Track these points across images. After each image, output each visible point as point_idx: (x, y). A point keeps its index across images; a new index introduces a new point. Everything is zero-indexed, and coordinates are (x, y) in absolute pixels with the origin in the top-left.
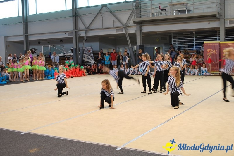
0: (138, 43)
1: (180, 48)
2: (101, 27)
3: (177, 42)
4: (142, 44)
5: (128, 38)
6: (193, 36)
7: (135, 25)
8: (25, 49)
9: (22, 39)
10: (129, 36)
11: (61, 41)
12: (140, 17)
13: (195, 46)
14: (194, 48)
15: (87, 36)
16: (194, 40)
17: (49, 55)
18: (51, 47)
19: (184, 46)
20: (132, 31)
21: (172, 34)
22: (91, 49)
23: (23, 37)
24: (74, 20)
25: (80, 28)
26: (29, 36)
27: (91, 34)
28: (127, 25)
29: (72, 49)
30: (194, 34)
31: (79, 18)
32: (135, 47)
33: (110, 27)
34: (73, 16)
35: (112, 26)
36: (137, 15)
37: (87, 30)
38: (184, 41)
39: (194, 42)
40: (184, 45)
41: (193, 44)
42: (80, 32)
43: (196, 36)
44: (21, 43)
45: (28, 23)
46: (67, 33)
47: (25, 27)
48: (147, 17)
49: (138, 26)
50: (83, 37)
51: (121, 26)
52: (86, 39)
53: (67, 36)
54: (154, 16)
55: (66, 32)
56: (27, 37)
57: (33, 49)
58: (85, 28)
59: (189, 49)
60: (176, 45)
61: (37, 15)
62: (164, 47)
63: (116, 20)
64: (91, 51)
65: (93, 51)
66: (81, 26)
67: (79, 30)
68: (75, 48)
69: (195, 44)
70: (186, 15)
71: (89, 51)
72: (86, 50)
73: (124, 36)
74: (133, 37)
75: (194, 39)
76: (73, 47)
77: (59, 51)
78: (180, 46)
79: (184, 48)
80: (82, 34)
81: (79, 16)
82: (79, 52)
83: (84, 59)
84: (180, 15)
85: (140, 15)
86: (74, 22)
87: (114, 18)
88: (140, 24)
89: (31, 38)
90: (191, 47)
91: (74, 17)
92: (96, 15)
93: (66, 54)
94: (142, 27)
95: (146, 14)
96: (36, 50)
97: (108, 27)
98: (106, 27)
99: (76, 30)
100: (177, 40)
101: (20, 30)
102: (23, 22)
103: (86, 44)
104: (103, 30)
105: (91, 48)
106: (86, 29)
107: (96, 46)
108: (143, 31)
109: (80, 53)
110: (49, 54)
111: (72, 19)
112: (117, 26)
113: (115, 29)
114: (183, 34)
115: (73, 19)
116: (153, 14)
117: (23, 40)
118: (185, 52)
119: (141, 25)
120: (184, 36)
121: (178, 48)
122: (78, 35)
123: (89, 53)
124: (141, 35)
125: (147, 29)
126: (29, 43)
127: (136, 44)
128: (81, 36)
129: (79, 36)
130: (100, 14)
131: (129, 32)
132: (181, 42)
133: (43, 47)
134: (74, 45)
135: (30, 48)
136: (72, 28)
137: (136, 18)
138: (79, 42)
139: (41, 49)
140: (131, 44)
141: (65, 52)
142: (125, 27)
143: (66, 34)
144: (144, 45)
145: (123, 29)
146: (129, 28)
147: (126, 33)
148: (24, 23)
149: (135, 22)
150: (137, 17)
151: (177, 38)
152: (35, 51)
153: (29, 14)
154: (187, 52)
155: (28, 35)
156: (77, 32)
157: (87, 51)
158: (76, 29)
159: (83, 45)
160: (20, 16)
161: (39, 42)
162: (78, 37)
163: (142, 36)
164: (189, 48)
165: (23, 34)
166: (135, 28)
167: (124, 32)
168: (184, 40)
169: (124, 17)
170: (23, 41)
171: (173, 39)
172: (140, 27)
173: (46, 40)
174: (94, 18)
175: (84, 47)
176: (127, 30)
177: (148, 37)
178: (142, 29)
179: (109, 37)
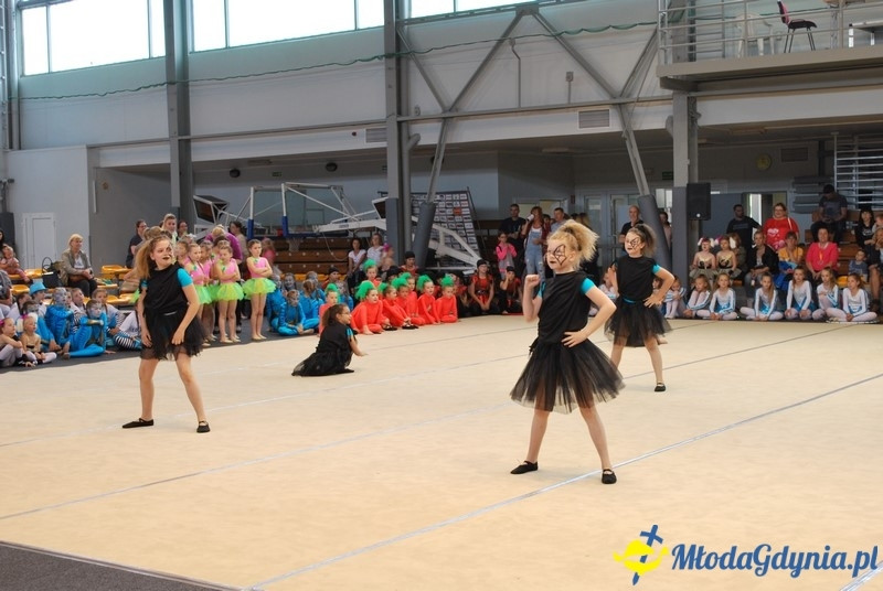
0: (681, 178)
2: (513, 105)
4: (696, 181)
5: (634, 154)
7: (669, 92)
8: (176, 202)
9: (163, 156)
10: (638, 146)
11: (332, 165)
12: (692, 58)
15: (448, 145)
17: (279, 229)
18: (288, 192)
20: (652, 120)
22: (465, 204)
23: (167, 147)
24: (394, 72)
25: (417, 108)
26: (193, 144)
27: (469, 133)
28: (628, 96)
29: (384, 202)
31: (412, 64)
32: (666, 198)
33: (553, 102)
34: (388, 56)
35: (563, 101)
36: (675, 49)
37: (449, 116)
42: (416, 128)
44: (160, 172)
45: (190, 89)
46: (362, 131)
47: (175, 105)
48: (724, 56)
49: (683, 100)
50: (431, 148)
51: (604, 97)
52: (445, 160)
53: (361, 143)
54: (756, 52)
55: (354, 125)
56: (184, 147)
57: (210, 203)
58: (440, 110)
60: (851, 184)
61: (228, 53)
62: (792, 196)
63: (579, 73)
64: (466, 211)
65: (474, 211)
66: (422, 98)
67: (413, 116)
68: (397, 197)
71: (457, 212)
72: (442, 205)
73: (614, 143)
74: (657, 147)
76: (383, 193)
77: (322, 209)
78: (870, 191)
80: (428, 135)
81: (412, 54)
82: (413, 214)
83: (432, 245)
84: (876, 49)
85: (692, 48)
86: (394, 83)
87: (568, 64)
88: (691, 88)
89: (201, 154)
91: (393, 62)
93: (352, 225)
94: (698, 104)
95: (718, 45)
96: (221, 205)
97: (542, 104)
98: (535, 104)
99: (400, 119)
100: (854, 161)
101: (154, 119)
102: (170, 83)
103: (445, 181)
104: (520, 117)
105: (464, 196)
106: (444, 111)
107: (486, 189)
108: (701, 122)
109: (415, 219)
110: (280, 223)
111: (383, 67)
112: (584, 100)
113: (576, 114)
115: (388, 69)
116: (751, 45)
117: (167, 160)
119: (693, 94)
121: (861, 199)
122: (409, 138)
123: (458, 219)
124: (696, 141)
125: (721, 112)
126: (191, 173)
127: (667, 178)
128: (422, 143)
129: (411, 142)
130: (507, 48)
131: (637, 127)
133: (255, 191)
134: (390, 183)
135: (195, 197)
136: (385, 110)
137: (670, 61)
138: (411, 171)
139: (245, 201)
141: (349, 217)
142: (620, 106)
143: (354, 134)
144: (708, 188)
145: (612, 111)
146: (638, 109)
147: (627, 131)
148: (175, 88)
149: (667, 82)
150: (677, 59)
151: (856, 151)
152: (220, 212)
153: (197, 49)
155: (188, 141)
156: (404, 124)
157: (449, 212)
158: (399, 113)
159: (431, 185)
160: (156, 55)
161: (235, 171)
162: (407, 147)
163: (699, 145)
165: (166, 135)
166: (667, 110)
167: (614, 126)
169: (617, 61)
170: (169, 164)
171: (839, 155)
172: (692, 103)
173: (267, 161)
174: (479, 64)
175: (437, 193)
176: (631, 115)
177: (720, 148)
178: (698, 111)
179: (544, 150)
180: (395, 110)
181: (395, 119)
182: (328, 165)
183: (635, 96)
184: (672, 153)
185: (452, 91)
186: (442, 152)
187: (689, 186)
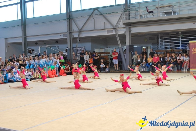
1: (167, 47)
2: (93, 29)
3: (164, 42)
4: (131, 44)
5: (118, 39)
6: (179, 36)
7: (125, 26)
8: (24, 50)
9: (21, 40)
10: (119, 37)
11: (57, 42)
12: (129, 19)
13: (181, 45)
14: (180, 47)
15: (80, 37)
16: (180, 40)
18: (47, 47)
19: (171, 46)
20: (122, 32)
21: (159, 34)
23: (22, 38)
24: (69, 22)
25: (73, 30)
26: (27, 38)
27: (84, 35)
28: (117, 27)
29: (67, 49)
30: (180, 34)
31: (72, 20)
32: (125, 47)
33: (101, 28)
34: (67, 19)
35: (103, 28)
36: (126, 17)
37: (80, 32)
38: (171, 41)
39: (180, 41)
40: (171, 44)
41: (179, 44)
42: (73, 34)
43: (182, 36)
44: (20, 44)
45: (26, 26)
46: (62, 35)
47: (23, 30)
48: (136, 19)
49: (128, 28)
50: (76, 38)
51: (112, 27)
52: (79, 40)
53: (62, 37)
54: (142, 18)
55: (60, 33)
56: (25, 38)
57: (31, 50)
58: (78, 30)
59: (175, 49)
60: (163, 44)
61: (34, 19)
62: (152, 47)
63: (107, 22)
66: (74, 28)
68: (70, 48)
69: (181, 44)
70: (172, 16)
72: (79, 50)
73: (114, 36)
74: (122, 37)
75: (180, 38)
78: (167, 46)
79: (171, 47)
80: (76, 36)
81: (72, 18)
82: (73, 52)
84: (166, 17)
85: (129, 17)
86: (69, 25)
87: (104, 20)
88: (129, 25)
89: (28, 40)
90: (177, 46)
91: (68, 20)
92: (88, 18)
94: (131, 28)
95: (135, 16)
96: (33, 50)
97: (99, 28)
99: (70, 32)
100: (163, 40)
101: (19, 32)
102: (22, 25)
103: (79, 45)
104: (95, 31)
105: (84, 48)
106: (79, 30)
107: (88, 46)
108: (132, 32)
112: (108, 28)
113: (106, 31)
114: (170, 34)
115: (67, 22)
116: (141, 16)
118: (172, 51)
119: (130, 26)
120: (171, 36)
121: (165, 47)
122: (72, 36)
124: (131, 36)
125: (136, 30)
126: (27, 44)
127: (126, 44)
129: (73, 37)
130: (92, 17)
131: (119, 33)
132: (167, 41)
133: (40, 47)
134: (68, 45)
135: (28, 49)
136: (67, 30)
137: (125, 20)
138: (72, 43)
139: (38, 50)
140: (121, 44)
142: (115, 29)
143: (61, 35)
144: (133, 45)
145: (113, 30)
146: (119, 29)
147: (116, 34)
148: (23, 26)
149: (124, 24)
150: (126, 19)
151: (164, 38)
152: (33, 52)
153: (27, 18)
154: (174, 51)
155: (26, 37)
156: (71, 33)
157: (81, 51)
158: (70, 31)
160: (19, 19)
161: (36, 43)
162: (71, 38)
163: (131, 37)
164: (175, 47)
165: (21, 36)
166: (125, 29)
167: (114, 33)
168: (171, 39)
169: (114, 19)
170: (22, 42)
171: (160, 39)
172: (130, 28)
173: (43, 41)
174: (86, 20)
175: (78, 47)
176: (117, 31)
177: (136, 37)
178: (131, 30)
179: (100, 38)
180: (69, 30)
181: (69, 32)
182: (56, 42)
183: (118, 27)
184: (126, 38)
185: (81, 26)
186: (79, 39)
187: (129, 45)
